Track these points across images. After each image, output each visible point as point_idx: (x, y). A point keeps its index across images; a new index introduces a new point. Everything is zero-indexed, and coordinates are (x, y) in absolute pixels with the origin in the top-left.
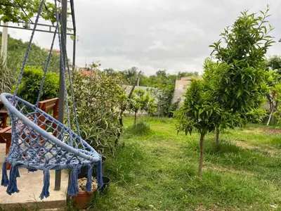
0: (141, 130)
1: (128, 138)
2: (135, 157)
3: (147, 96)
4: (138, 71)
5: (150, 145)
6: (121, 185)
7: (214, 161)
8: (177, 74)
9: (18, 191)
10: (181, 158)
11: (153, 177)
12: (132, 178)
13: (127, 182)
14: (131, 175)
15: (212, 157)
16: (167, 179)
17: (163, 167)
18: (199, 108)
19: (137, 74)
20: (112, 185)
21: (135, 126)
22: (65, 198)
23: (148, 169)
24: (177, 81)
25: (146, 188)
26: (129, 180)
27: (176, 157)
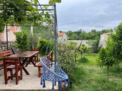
0: (84, 61)
1: (79, 64)
2: (81, 73)
3: (86, 47)
4: (83, 31)
5: (88, 67)
6: (76, 85)
7: (116, 76)
8: (101, 31)
9: (45, 87)
10: (101, 74)
11: (89, 82)
12: (81, 82)
13: (79, 84)
14: (80, 81)
15: (115, 74)
16: (94, 83)
17: (93, 78)
18: (105, 58)
19: (82, 32)
20: (73, 84)
21: (81, 59)
22: (58, 89)
23: (87, 79)
24: (101, 35)
25: (86, 86)
26: (80, 83)
27: (99, 73)
